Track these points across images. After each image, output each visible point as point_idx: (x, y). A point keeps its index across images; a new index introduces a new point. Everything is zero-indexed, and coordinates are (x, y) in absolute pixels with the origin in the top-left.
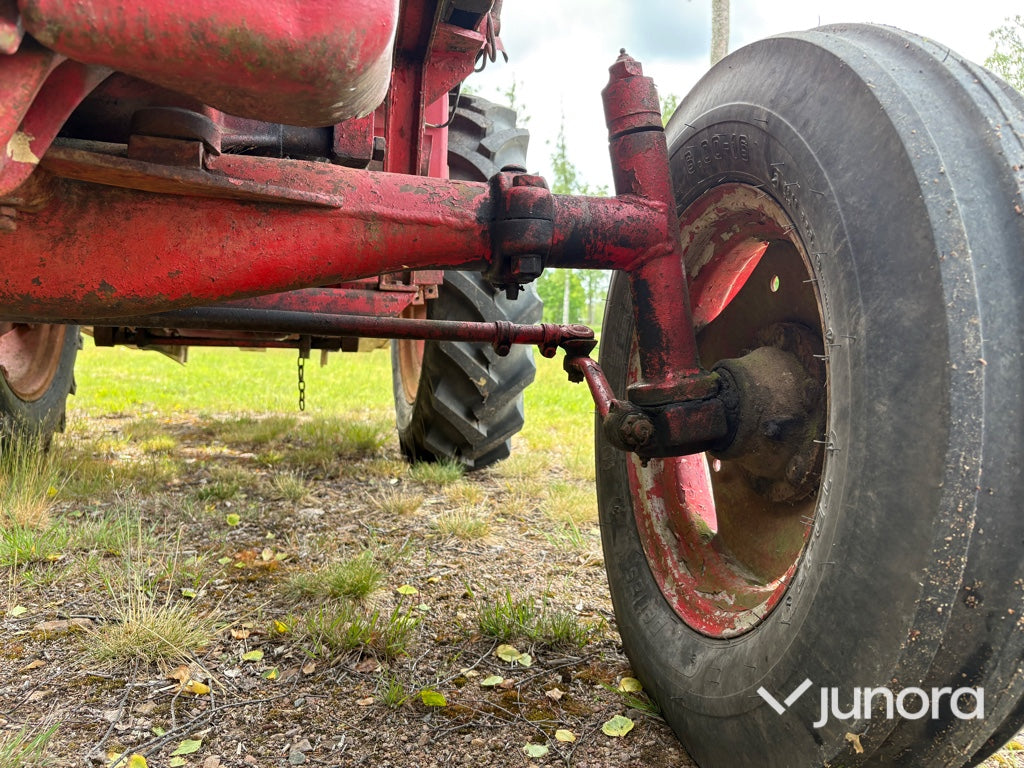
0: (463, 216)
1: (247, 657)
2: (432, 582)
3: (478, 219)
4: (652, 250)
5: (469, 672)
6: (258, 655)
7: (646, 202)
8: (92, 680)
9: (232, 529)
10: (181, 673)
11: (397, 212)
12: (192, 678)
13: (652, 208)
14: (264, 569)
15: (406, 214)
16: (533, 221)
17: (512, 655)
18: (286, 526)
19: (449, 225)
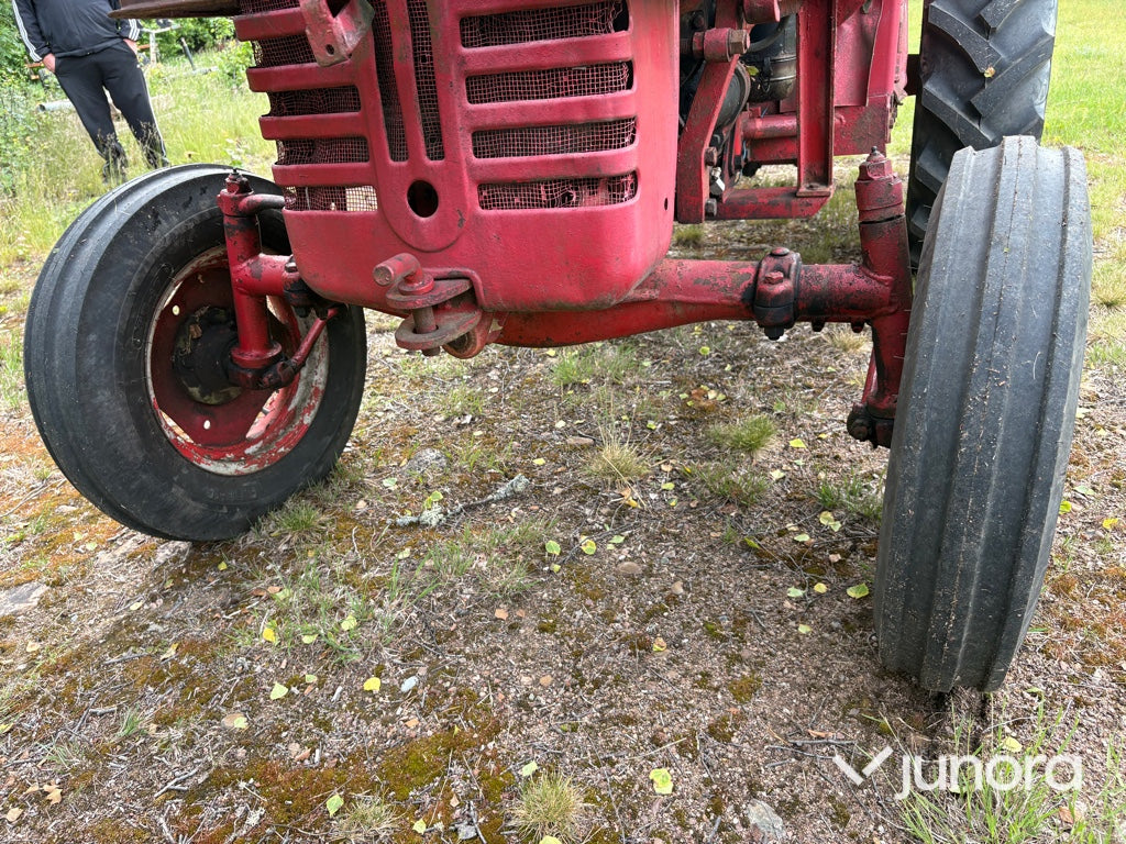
0: (731, 298)
1: (664, 487)
2: (820, 439)
3: (743, 300)
4: (878, 311)
5: (791, 526)
6: (670, 486)
7: (876, 276)
8: (585, 487)
9: (703, 359)
10: (626, 493)
11: (691, 298)
12: (630, 496)
13: (880, 281)
14: (703, 410)
15: (696, 299)
16: (771, 309)
17: (829, 520)
18: (745, 358)
19: (724, 305)
